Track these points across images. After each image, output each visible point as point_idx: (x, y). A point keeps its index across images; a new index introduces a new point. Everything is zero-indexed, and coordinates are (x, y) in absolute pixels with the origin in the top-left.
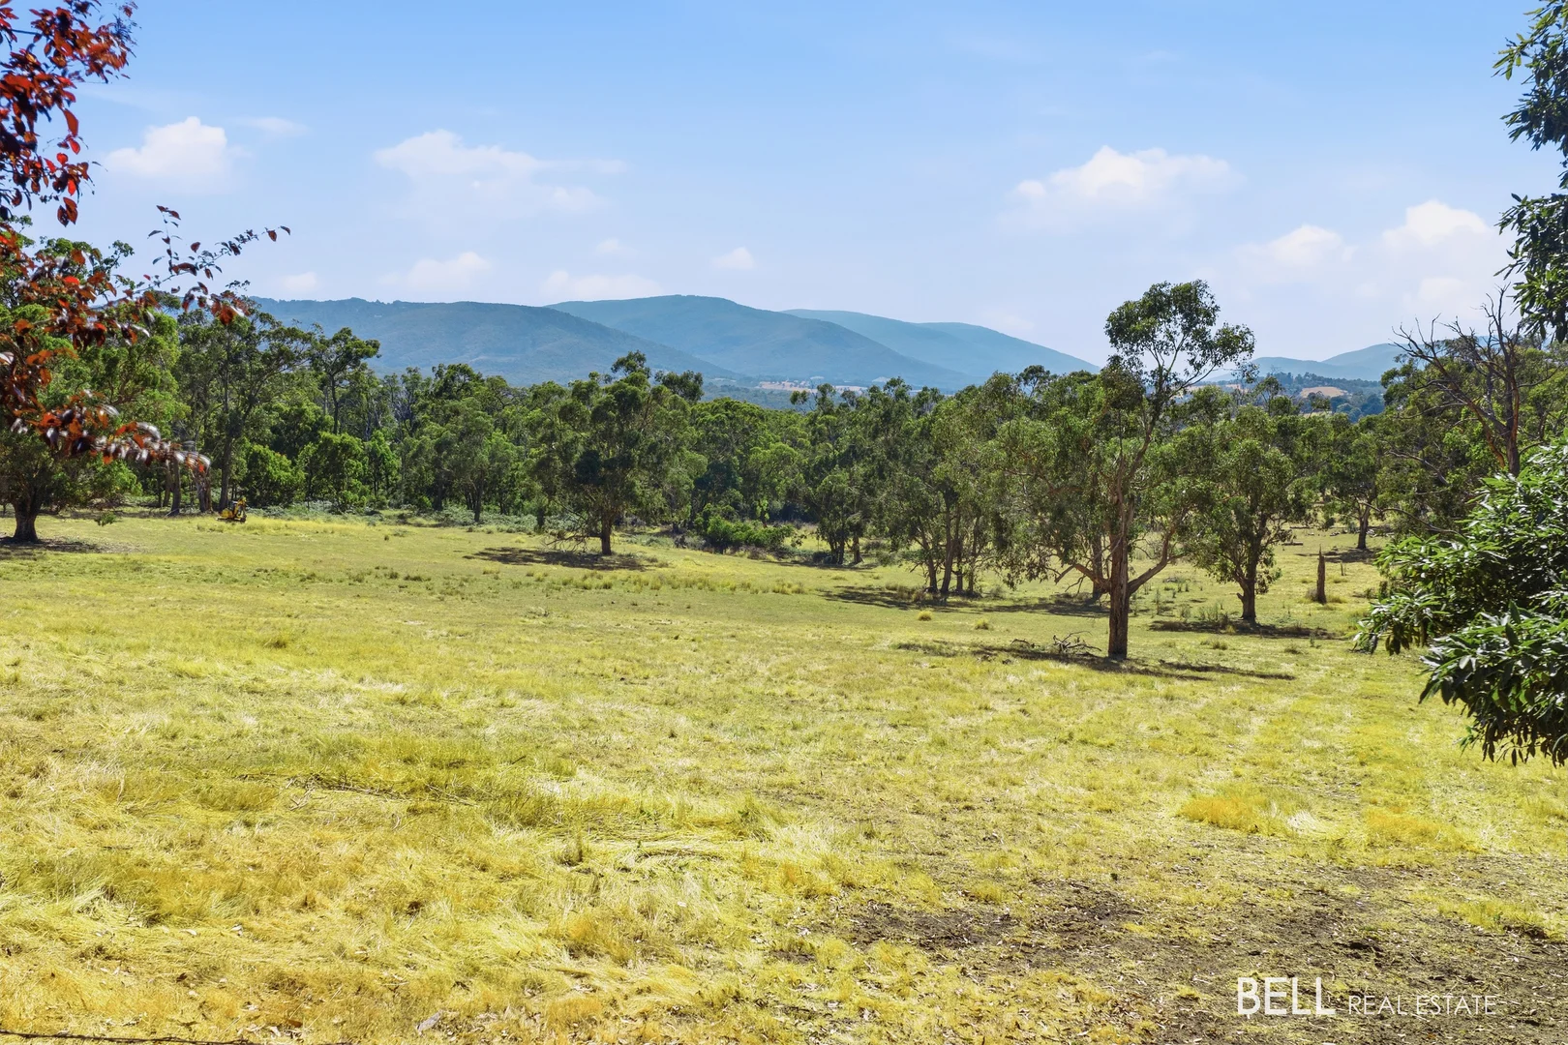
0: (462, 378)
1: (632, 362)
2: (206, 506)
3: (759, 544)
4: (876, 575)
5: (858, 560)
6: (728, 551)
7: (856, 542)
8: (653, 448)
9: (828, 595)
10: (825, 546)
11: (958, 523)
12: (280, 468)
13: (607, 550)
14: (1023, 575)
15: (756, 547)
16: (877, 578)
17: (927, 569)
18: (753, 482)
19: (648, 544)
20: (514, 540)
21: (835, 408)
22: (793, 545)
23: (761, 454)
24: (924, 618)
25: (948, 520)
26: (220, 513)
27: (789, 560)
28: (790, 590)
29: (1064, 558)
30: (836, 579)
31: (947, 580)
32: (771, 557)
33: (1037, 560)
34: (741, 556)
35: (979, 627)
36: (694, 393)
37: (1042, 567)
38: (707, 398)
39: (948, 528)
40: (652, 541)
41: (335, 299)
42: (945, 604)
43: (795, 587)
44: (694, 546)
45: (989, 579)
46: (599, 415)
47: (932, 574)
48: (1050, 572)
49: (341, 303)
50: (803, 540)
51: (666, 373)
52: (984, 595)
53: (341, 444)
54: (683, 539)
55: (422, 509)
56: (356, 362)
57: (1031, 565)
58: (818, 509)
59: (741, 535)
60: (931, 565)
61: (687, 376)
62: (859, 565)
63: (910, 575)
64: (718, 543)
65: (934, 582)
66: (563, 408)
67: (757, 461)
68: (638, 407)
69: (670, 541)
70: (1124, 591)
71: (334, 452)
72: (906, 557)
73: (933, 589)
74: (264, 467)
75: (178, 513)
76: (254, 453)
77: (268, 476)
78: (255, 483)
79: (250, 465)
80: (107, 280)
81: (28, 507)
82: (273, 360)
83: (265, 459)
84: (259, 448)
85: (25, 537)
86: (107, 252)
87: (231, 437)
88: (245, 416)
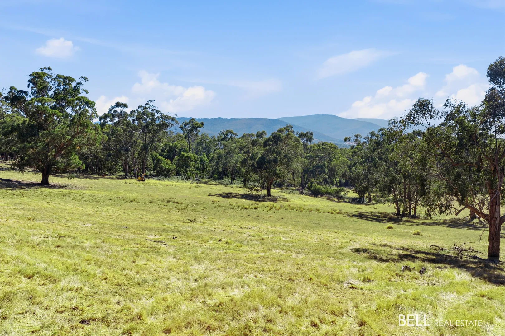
0: (230, 135)
1: (287, 128)
2: (135, 176)
3: (330, 194)
4: (375, 207)
5: (370, 201)
6: (319, 196)
7: (369, 194)
8: (286, 156)
9: (348, 215)
10: (356, 195)
11: (409, 187)
12: (166, 164)
13: (269, 195)
14: (437, 210)
15: (329, 195)
16: (376, 209)
17: (396, 205)
18: (332, 172)
19: (289, 193)
20: (238, 190)
21: (361, 143)
22: (344, 195)
23: (335, 162)
24: (390, 228)
25: (405, 185)
26: (138, 178)
27: (342, 201)
28: (334, 212)
29: (461, 202)
30: (358, 208)
31: (404, 210)
32: (335, 199)
33: (445, 203)
34: (324, 198)
35: (415, 234)
36: (310, 139)
37: (448, 207)
38: (316, 141)
39: (405, 189)
40: (291, 192)
41: (214, 118)
42: (401, 221)
43: (338, 211)
44: (306, 194)
45: (421, 210)
46: (265, 144)
47: (398, 209)
48: (453, 209)
49: (215, 119)
50: (348, 193)
51: (300, 132)
52: (420, 217)
53: (187, 156)
54: (303, 191)
55: (215, 179)
56: (196, 129)
57: (441, 206)
58: (355, 182)
59: (324, 191)
60: (397, 204)
61: (307, 133)
62: (370, 203)
63: (389, 208)
64: (315, 193)
65: (398, 211)
66: (253, 141)
67: (334, 164)
68: (281, 141)
69: (298, 192)
70: (497, 222)
71: (185, 159)
72: (387, 201)
73: (398, 214)
74: (161, 164)
75: (127, 178)
76: (158, 159)
77: (162, 167)
78: (158, 169)
79: (157, 163)
80: (79, 90)
81: (45, 172)
82: (160, 126)
83: (161, 161)
84: (160, 157)
85: (45, 183)
86: (78, 80)
87: (146, 153)
88: (151, 145)
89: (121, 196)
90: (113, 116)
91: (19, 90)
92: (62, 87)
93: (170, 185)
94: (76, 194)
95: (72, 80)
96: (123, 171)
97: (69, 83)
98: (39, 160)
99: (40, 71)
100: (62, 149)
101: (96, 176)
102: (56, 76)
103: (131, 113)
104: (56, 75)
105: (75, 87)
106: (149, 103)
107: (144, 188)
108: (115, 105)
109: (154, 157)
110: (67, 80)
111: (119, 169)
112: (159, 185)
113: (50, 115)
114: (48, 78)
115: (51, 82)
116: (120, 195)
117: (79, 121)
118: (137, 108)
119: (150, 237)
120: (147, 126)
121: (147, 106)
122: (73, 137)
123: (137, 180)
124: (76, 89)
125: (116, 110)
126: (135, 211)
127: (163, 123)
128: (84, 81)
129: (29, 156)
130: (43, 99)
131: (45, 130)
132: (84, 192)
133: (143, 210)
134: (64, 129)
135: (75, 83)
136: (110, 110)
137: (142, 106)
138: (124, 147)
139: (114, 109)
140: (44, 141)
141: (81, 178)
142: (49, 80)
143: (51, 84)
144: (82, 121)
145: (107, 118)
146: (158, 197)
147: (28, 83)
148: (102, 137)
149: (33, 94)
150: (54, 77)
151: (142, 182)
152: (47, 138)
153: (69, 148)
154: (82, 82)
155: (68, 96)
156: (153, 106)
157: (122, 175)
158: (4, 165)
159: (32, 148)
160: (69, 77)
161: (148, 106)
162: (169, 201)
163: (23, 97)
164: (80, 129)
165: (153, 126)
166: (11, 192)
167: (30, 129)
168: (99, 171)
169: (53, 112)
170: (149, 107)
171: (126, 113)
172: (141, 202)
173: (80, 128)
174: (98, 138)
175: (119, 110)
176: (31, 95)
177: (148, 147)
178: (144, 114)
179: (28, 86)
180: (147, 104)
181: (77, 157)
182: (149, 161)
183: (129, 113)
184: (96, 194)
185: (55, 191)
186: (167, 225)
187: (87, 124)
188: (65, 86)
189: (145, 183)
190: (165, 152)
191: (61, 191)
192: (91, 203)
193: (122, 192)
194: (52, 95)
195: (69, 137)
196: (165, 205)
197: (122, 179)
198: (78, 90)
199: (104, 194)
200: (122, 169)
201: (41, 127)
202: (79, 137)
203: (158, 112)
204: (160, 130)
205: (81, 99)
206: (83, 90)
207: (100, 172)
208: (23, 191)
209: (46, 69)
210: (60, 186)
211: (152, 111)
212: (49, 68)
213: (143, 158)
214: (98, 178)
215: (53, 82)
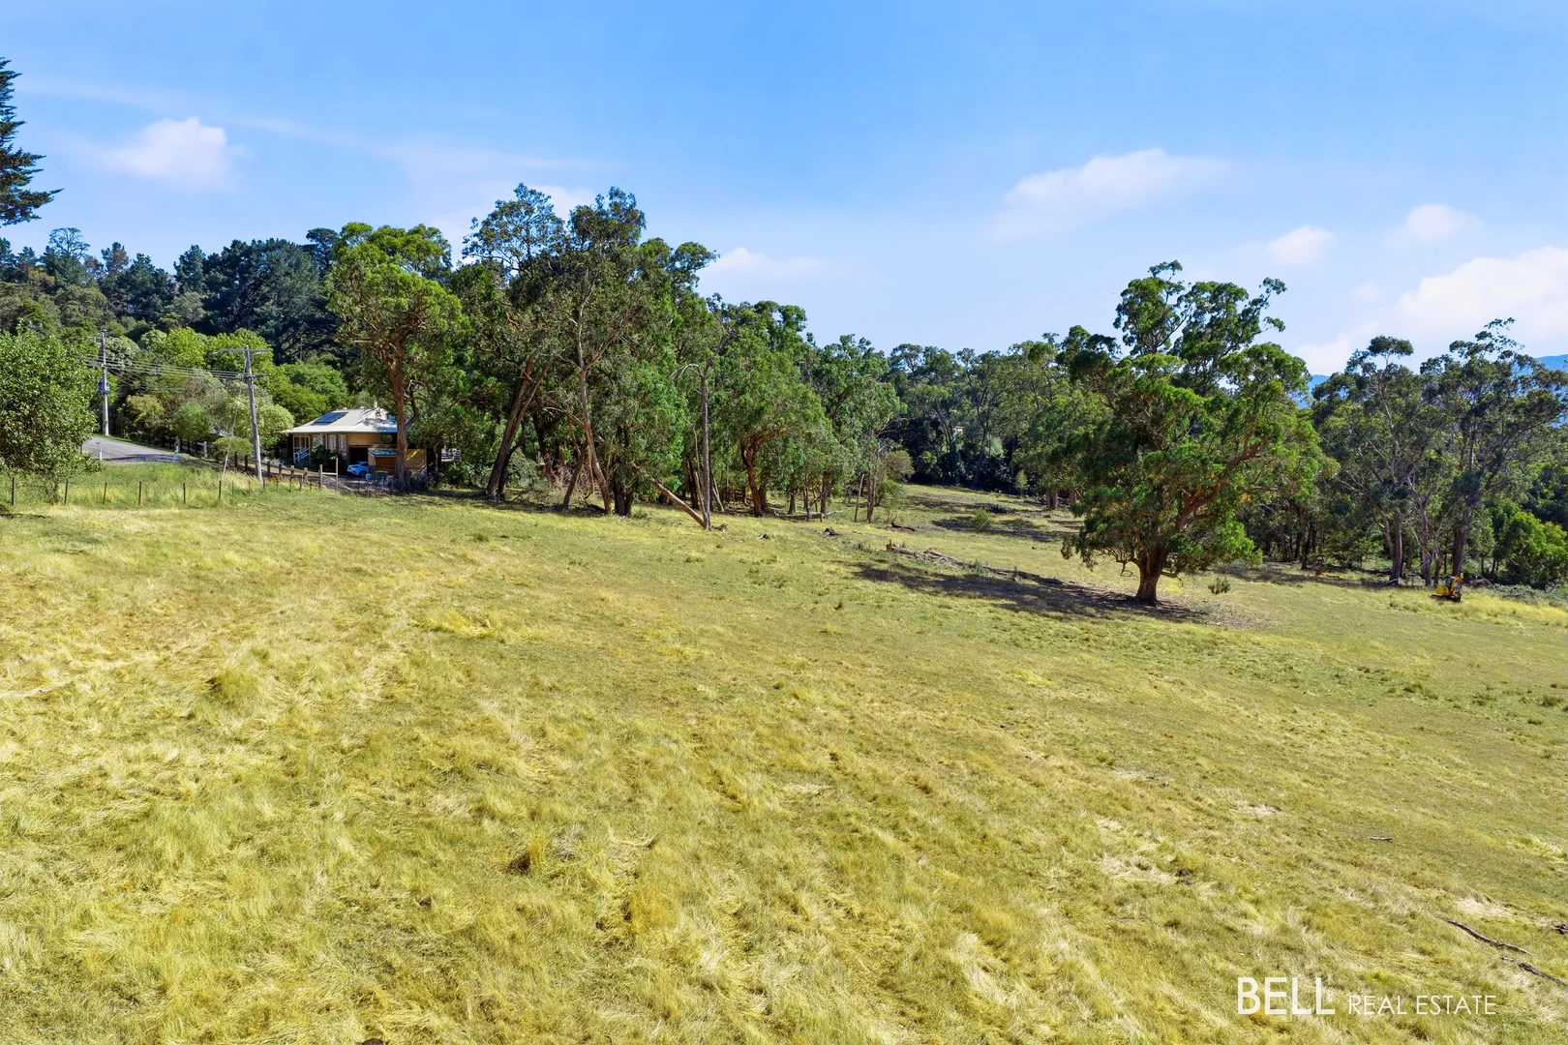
2: (1425, 580)
12: (1547, 538)
26: (1436, 588)
74: (1526, 538)
75: (1396, 585)
76: (1515, 521)
77: (1528, 550)
78: (1514, 556)
79: (1508, 535)
80: (1255, 323)
81: (1148, 567)
82: (1529, 411)
83: (1528, 529)
84: (1522, 516)
85: (1145, 600)
86: (1255, 291)
87: (1472, 502)
88: (1492, 477)
89: (1373, 660)
90: (1361, 382)
91: (1092, 334)
92: (1207, 317)
93: (1558, 625)
94: (1232, 647)
95: (1236, 294)
96: (1386, 554)
97: (1228, 301)
98: (1134, 533)
99: (1151, 275)
100: (1197, 503)
101: (1295, 570)
102: (1193, 288)
103: (1423, 369)
104: (1193, 284)
105: (1246, 312)
106: (1493, 330)
107: (1457, 631)
108: (1370, 348)
109: (1501, 511)
110: (1223, 293)
111: (1370, 551)
112: (1513, 621)
113: (1169, 404)
114: (1170, 293)
115: (1178, 305)
116: (1371, 656)
117: (1250, 418)
118: (1446, 351)
119: (1471, 908)
120: (1478, 411)
121: (1481, 342)
122: (1233, 466)
123: (1433, 596)
124: (1249, 321)
125: (1370, 365)
126: (1419, 737)
127: (1541, 401)
128: (1273, 292)
129: (1107, 520)
130: (1153, 361)
131: (1154, 448)
132: (1257, 638)
133: (1448, 733)
134: (1206, 443)
135: (1246, 302)
136: (1352, 364)
137: (1466, 341)
138: (1391, 482)
139: (1366, 361)
140: (1150, 480)
141: (1248, 579)
142: (1172, 300)
143: (1178, 311)
144: (1261, 421)
145: (1339, 389)
146: (1506, 676)
147: (1115, 315)
148: (1319, 462)
149: (1128, 341)
150: (1189, 289)
151: (1449, 604)
152: (1158, 472)
153: (1219, 501)
154: (1266, 295)
155: (1222, 342)
156: (1505, 341)
157: (1381, 569)
158: (1045, 522)
159: (1119, 500)
160: (1229, 285)
161: (1487, 341)
162: (1549, 703)
163: (1102, 355)
164: (1253, 443)
165: (1501, 410)
166: (1058, 625)
167: (1114, 445)
168: (1306, 551)
169: (1179, 396)
170: (1491, 345)
171: (1404, 370)
172: (1441, 699)
173: (1253, 440)
174: (1307, 468)
175: (1380, 362)
176: (1123, 344)
177: (1478, 485)
178: (1469, 371)
179: (1116, 324)
180: (1482, 336)
181: (1241, 529)
182: (1482, 527)
183: (1417, 372)
184: (1292, 650)
185: (1174, 628)
186: (1536, 840)
187: (1275, 430)
188: (1215, 313)
189: (1460, 610)
190: (1543, 496)
191: (1188, 633)
192: (1276, 689)
193: (1377, 644)
194: (1178, 340)
195: (1221, 468)
196: (1534, 719)
197: (1378, 586)
198: (1255, 320)
199: (1319, 650)
200: (1381, 548)
201: (1143, 439)
202: (1248, 467)
203: (1522, 361)
204: (1528, 424)
205: (1261, 354)
206: (1270, 321)
207: (1310, 556)
208: (1087, 624)
209: (1167, 268)
210: (1188, 611)
211: (1502, 357)
212: (1175, 266)
213: (1457, 519)
214: (1302, 579)
215: (1183, 304)
